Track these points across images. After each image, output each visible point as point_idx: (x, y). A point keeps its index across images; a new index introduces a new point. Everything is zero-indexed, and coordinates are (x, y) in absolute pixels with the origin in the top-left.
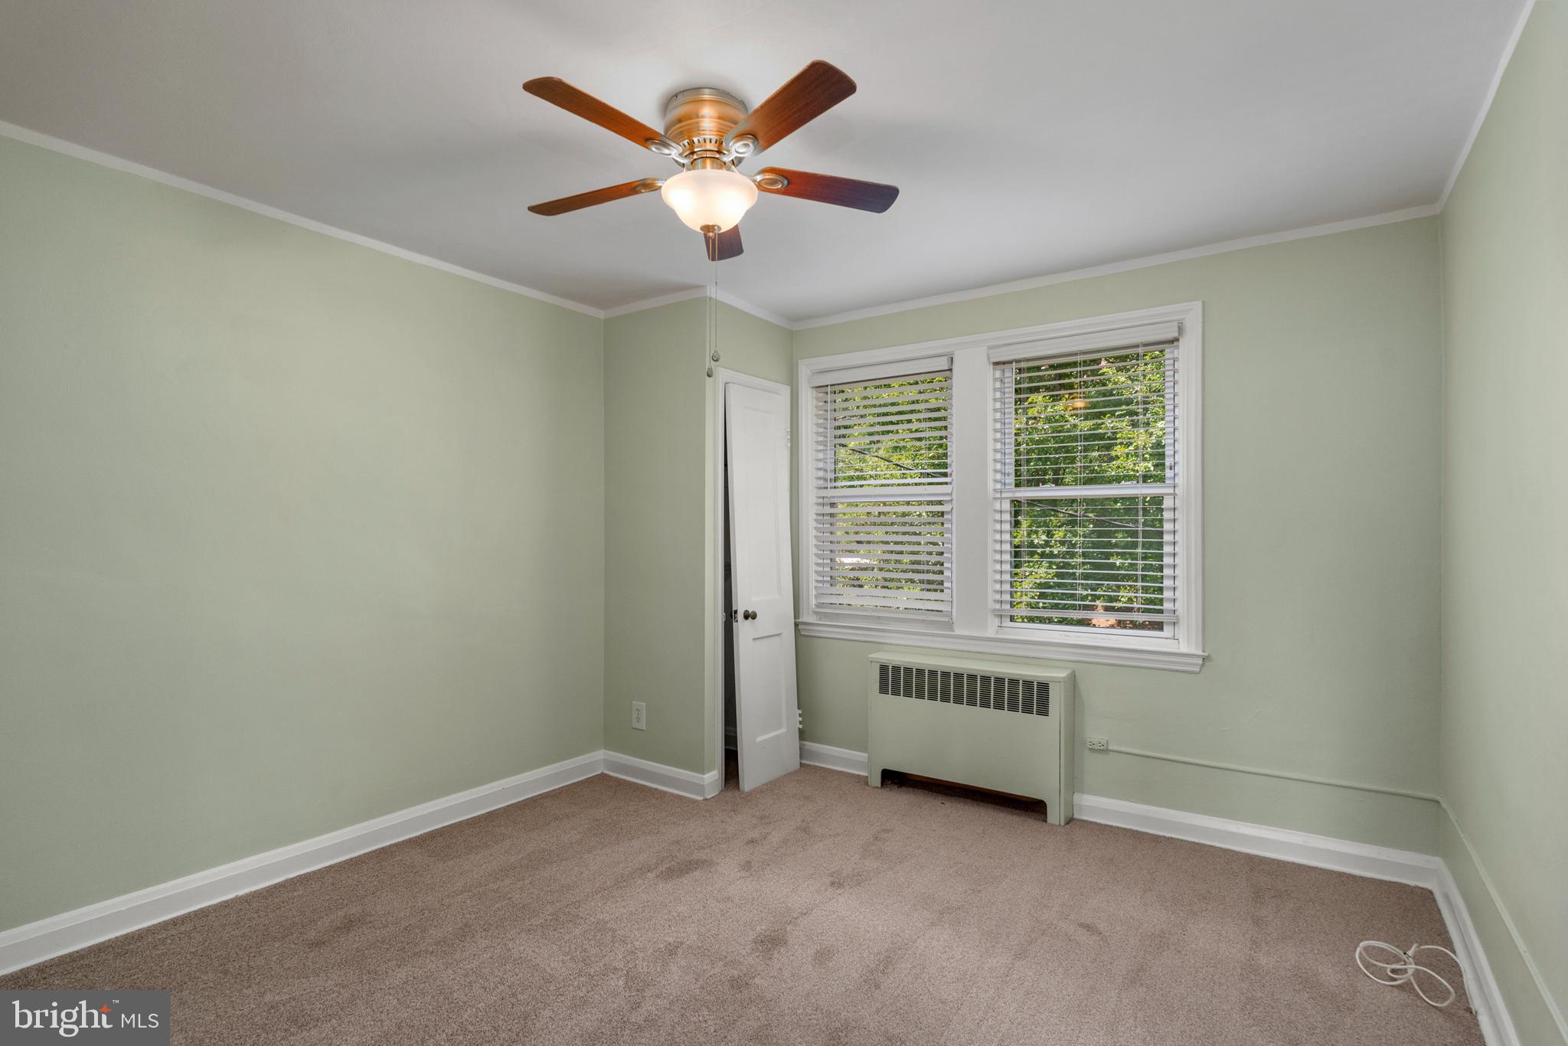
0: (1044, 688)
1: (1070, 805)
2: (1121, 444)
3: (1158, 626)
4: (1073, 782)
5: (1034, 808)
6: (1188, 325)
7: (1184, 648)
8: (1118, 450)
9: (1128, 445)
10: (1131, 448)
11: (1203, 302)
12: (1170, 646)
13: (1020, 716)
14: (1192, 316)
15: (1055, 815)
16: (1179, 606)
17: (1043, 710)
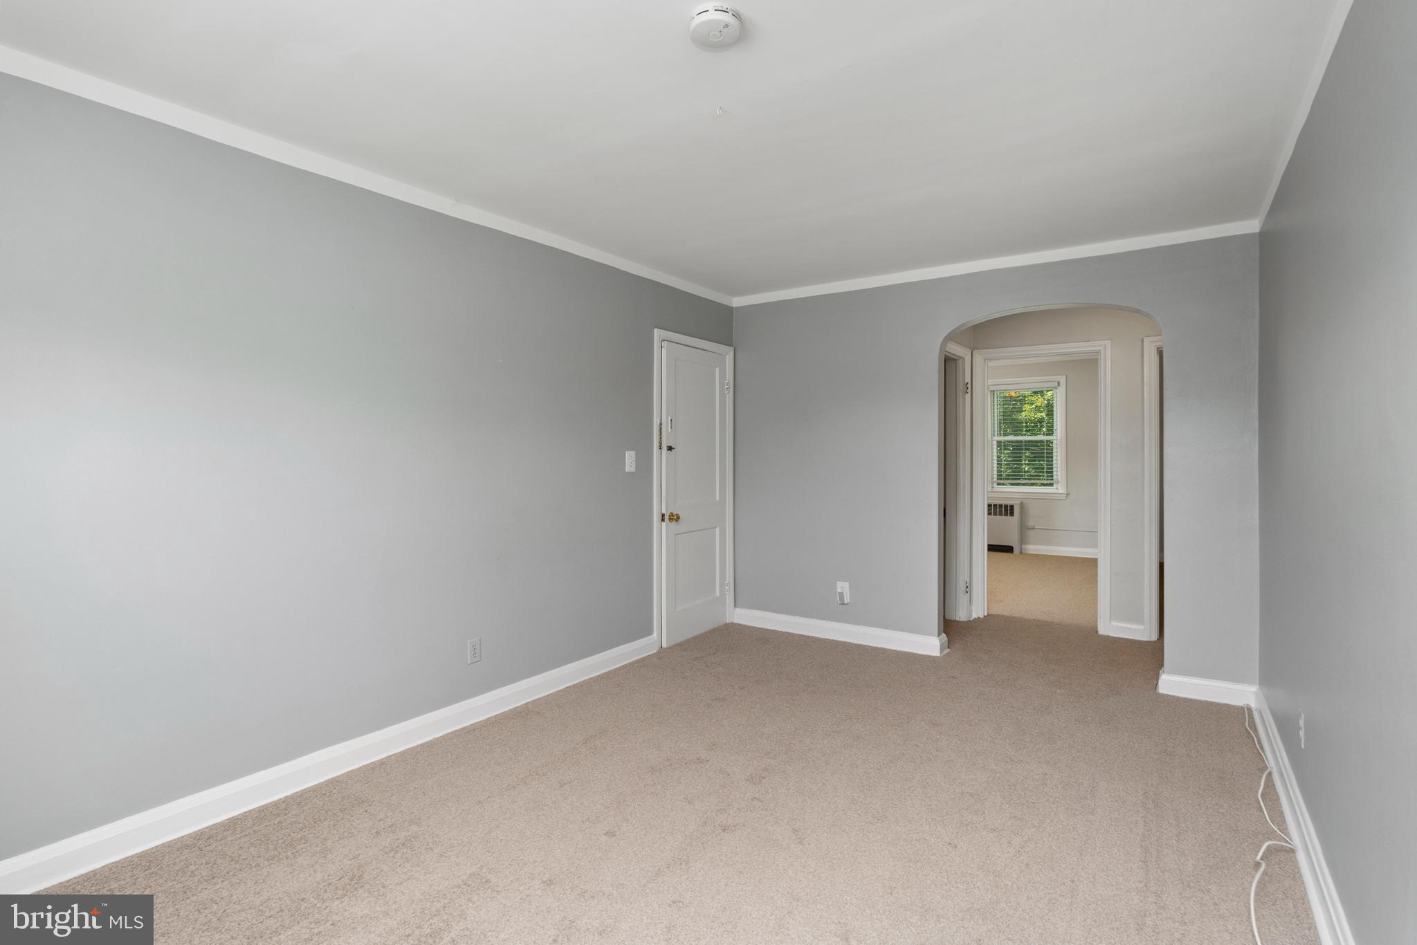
0: (1012, 507)
1: (1021, 549)
2: (1028, 403)
3: (1051, 485)
4: (1023, 540)
5: (1009, 549)
6: (1061, 382)
7: (1060, 492)
8: (1027, 407)
9: (1032, 404)
10: (1033, 406)
11: (1066, 376)
12: (1056, 491)
13: (1003, 517)
14: (1063, 380)
15: (1016, 551)
16: (1059, 477)
17: (1012, 514)
